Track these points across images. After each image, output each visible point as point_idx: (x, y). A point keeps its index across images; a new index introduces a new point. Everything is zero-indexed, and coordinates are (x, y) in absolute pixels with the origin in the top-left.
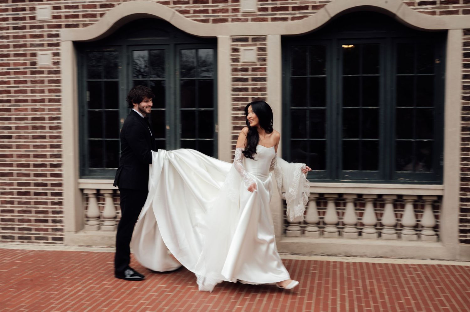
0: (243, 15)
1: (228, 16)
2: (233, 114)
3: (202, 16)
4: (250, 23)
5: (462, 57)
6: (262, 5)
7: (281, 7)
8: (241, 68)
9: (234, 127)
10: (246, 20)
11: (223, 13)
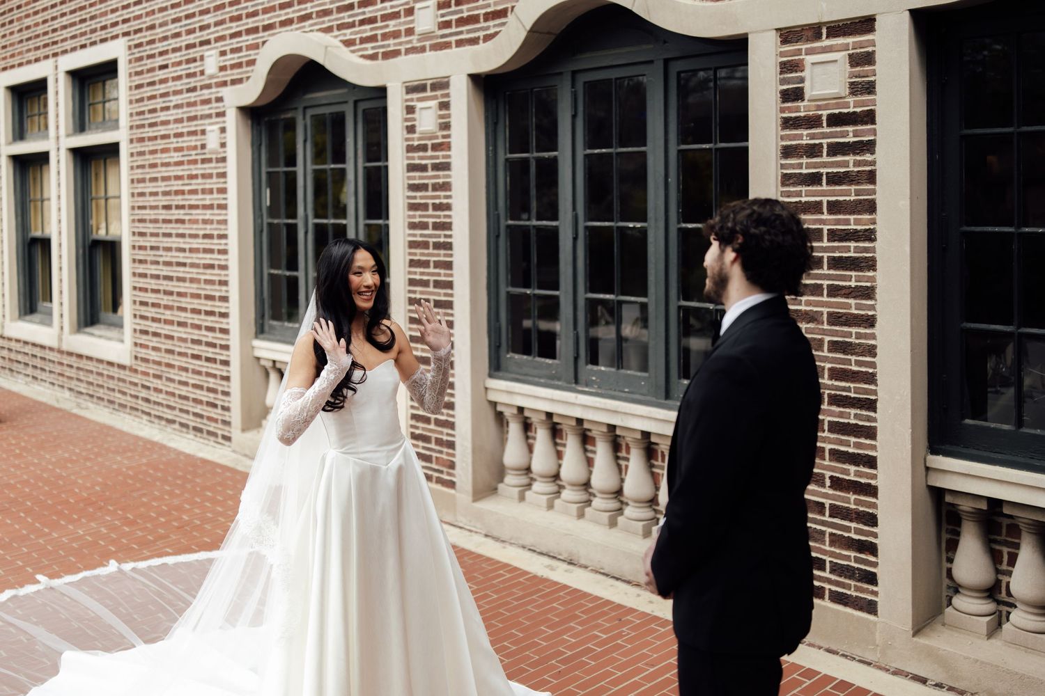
0: (419, 40)
1: (400, 44)
2: (410, 235)
3: (369, 48)
4: (428, 54)
5: (779, 100)
6: (443, 16)
7: (469, 16)
8: (418, 145)
9: (411, 261)
10: (423, 49)
11: (394, 38)
